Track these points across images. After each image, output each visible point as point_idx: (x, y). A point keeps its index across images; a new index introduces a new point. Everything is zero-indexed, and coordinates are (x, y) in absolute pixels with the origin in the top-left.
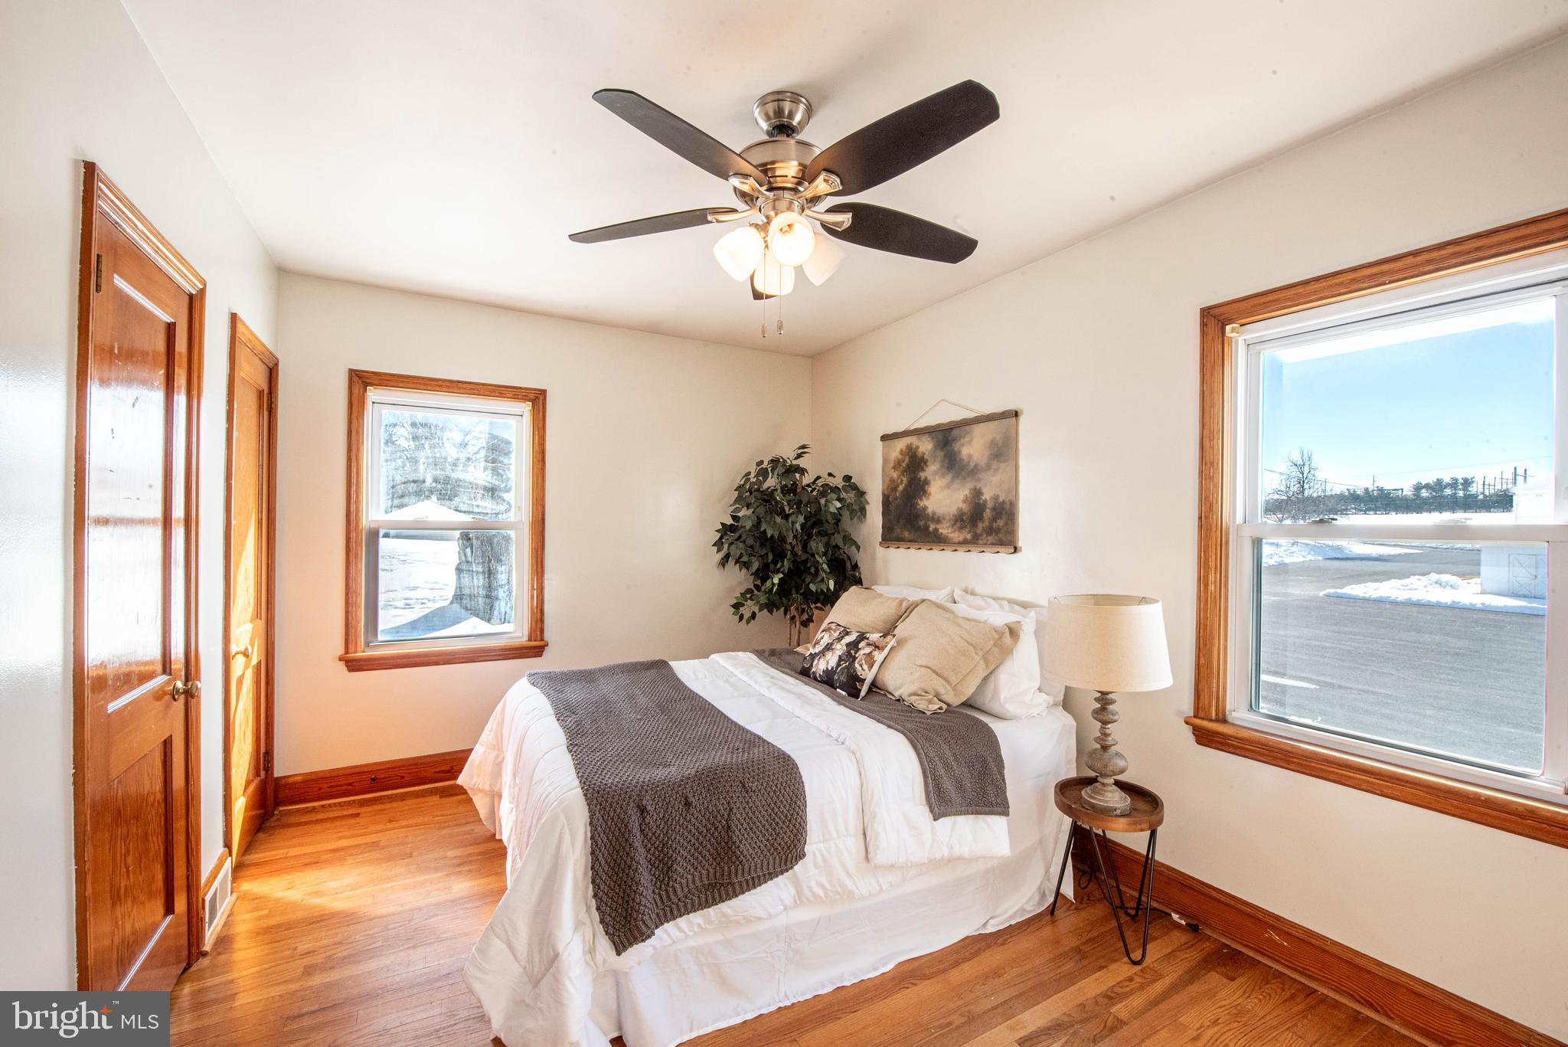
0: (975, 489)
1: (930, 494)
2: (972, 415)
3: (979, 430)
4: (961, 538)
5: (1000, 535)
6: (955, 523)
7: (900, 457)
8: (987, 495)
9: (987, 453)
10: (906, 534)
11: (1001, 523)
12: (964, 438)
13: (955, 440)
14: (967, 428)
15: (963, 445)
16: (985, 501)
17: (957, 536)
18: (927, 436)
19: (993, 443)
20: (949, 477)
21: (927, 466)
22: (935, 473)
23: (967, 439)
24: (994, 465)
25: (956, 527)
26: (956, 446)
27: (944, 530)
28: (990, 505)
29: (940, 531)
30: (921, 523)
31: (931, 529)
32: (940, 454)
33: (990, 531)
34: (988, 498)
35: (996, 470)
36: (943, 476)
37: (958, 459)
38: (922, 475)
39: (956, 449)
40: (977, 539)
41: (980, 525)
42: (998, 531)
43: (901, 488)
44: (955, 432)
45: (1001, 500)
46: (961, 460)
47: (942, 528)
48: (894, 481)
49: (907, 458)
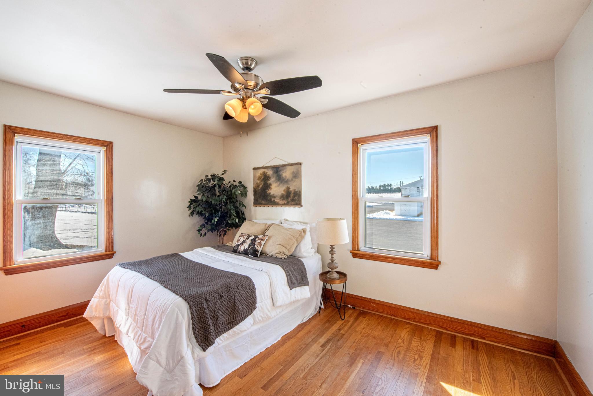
0: (287, 187)
1: (272, 188)
2: (287, 163)
3: (288, 168)
4: (283, 203)
5: (296, 202)
6: (281, 198)
7: (260, 175)
8: (292, 189)
9: (291, 176)
10: (263, 202)
11: (296, 198)
12: (284, 170)
13: (280, 171)
14: (284, 167)
15: (283, 173)
16: (291, 191)
17: (281, 202)
18: (270, 169)
19: (293, 173)
20: (279, 182)
21: (270, 179)
22: (273, 182)
23: (285, 171)
24: (294, 180)
25: (281, 199)
26: (281, 173)
27: (277, 200)
28: (293, 192)
29: (276, 201)
30: (269, 198)
31: (272, 200)
32: (275, 175)
33: (293, 200)
34: (292, 190)
35: (294, 181)
36: (276, 182)
37: (282, 177)
38: (269, 182)
39: (281, 174)
40: (289, 203)
41: (290, 199)
42: (295, 200)
43: (261, 186)
44: (280, 168)
45: (296, 190)
46: (283, 177)
47: (276, 200)
48: (258, 184)
49: (263, 176)
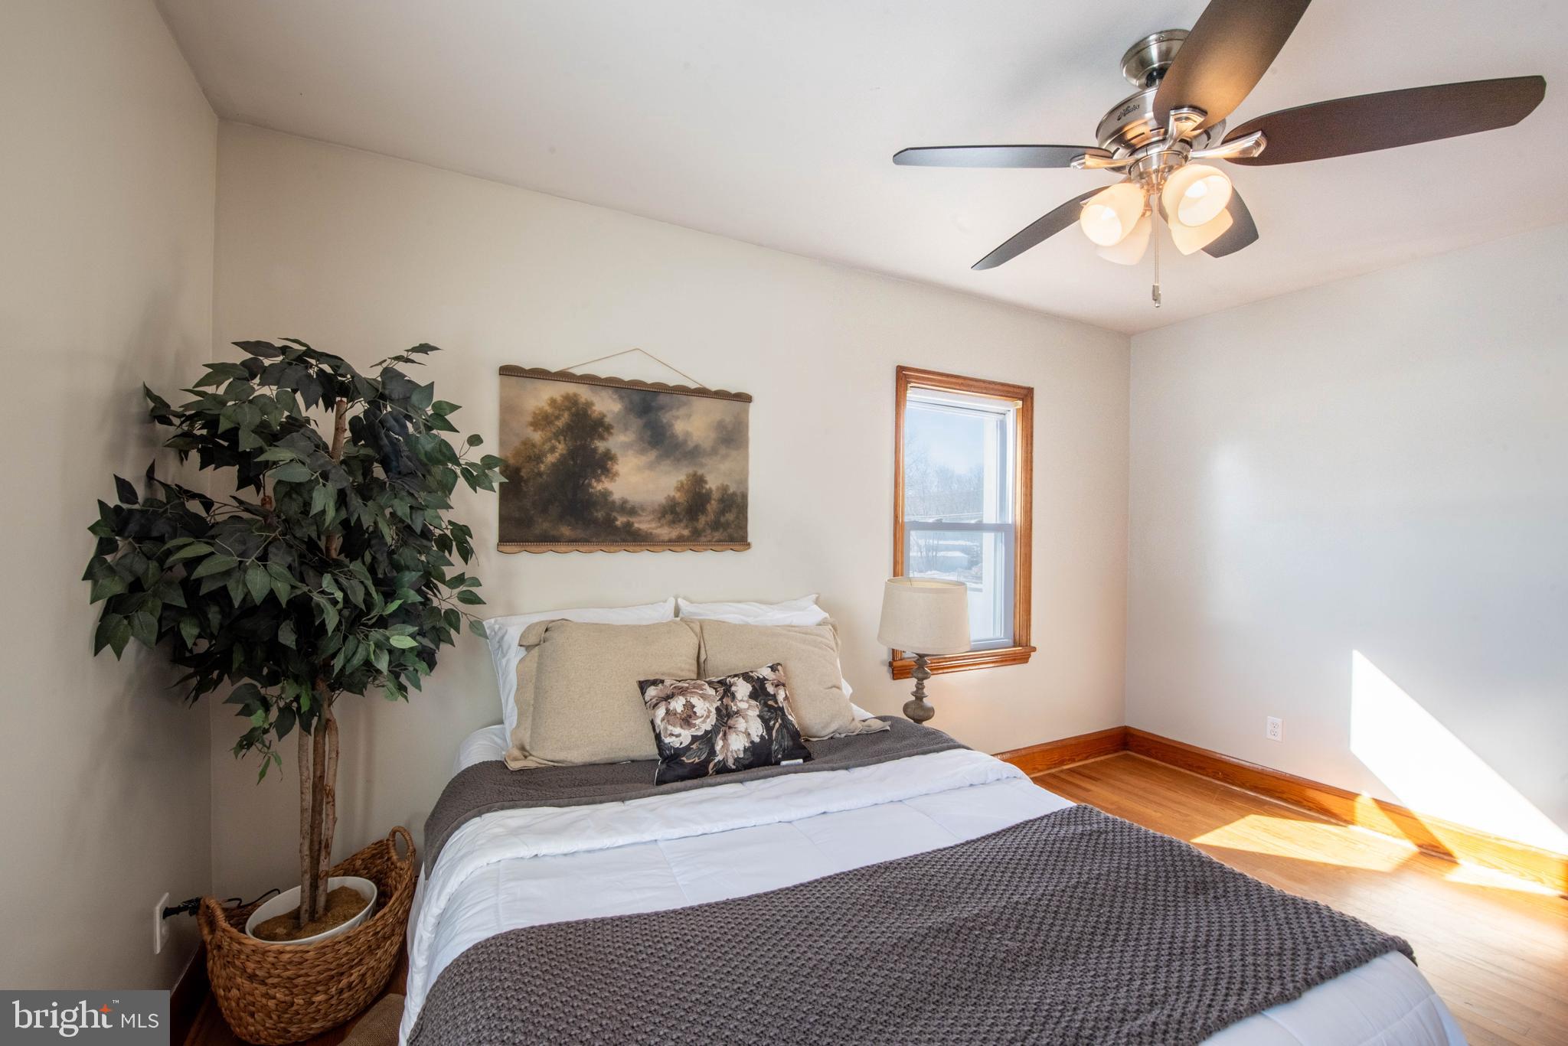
0: (695, 475)
1: (616, 474)
2: (693, 386)
3: (700, 404)
4: (674, 534)
5: (730, 531)
6: (663, 516)
7: (547, 408)
8: (713, 483)
9: (713, 435)
10: (566, 531)
11: (730, 517)
12: (678, 408)
13: (661, 408)
14: (684, 398)
15: (677, 418)
16: (710, 491)
17: (665, 532)
18: (610, 391)
19: (720, 426)
20: (652, 455)
21: (610, 434)
22: (626, 446)
23: (682, 412)
24: (723, 450)
25: (663, 521)
26: (665, 417)
27: (643, 524)
28: (716, 495)
29: (636, 525)
30: (600, 515)
31: (618, 523)
32: (636, 423)
33: (716, 525)
34: (714, 488)
35: (725, 457)
36: (642, 452)
37: (668, 434)
38: (601, 446)
39: (665, 421)
40: (699, 535)
41: (703, 520)
42: (726, 526)
43: (551, 458)
44: (663, 399)
45: (731, 491)
46: (674, 436)
47: (640, 522)
48: (534, 445)
49: (566, 415)
